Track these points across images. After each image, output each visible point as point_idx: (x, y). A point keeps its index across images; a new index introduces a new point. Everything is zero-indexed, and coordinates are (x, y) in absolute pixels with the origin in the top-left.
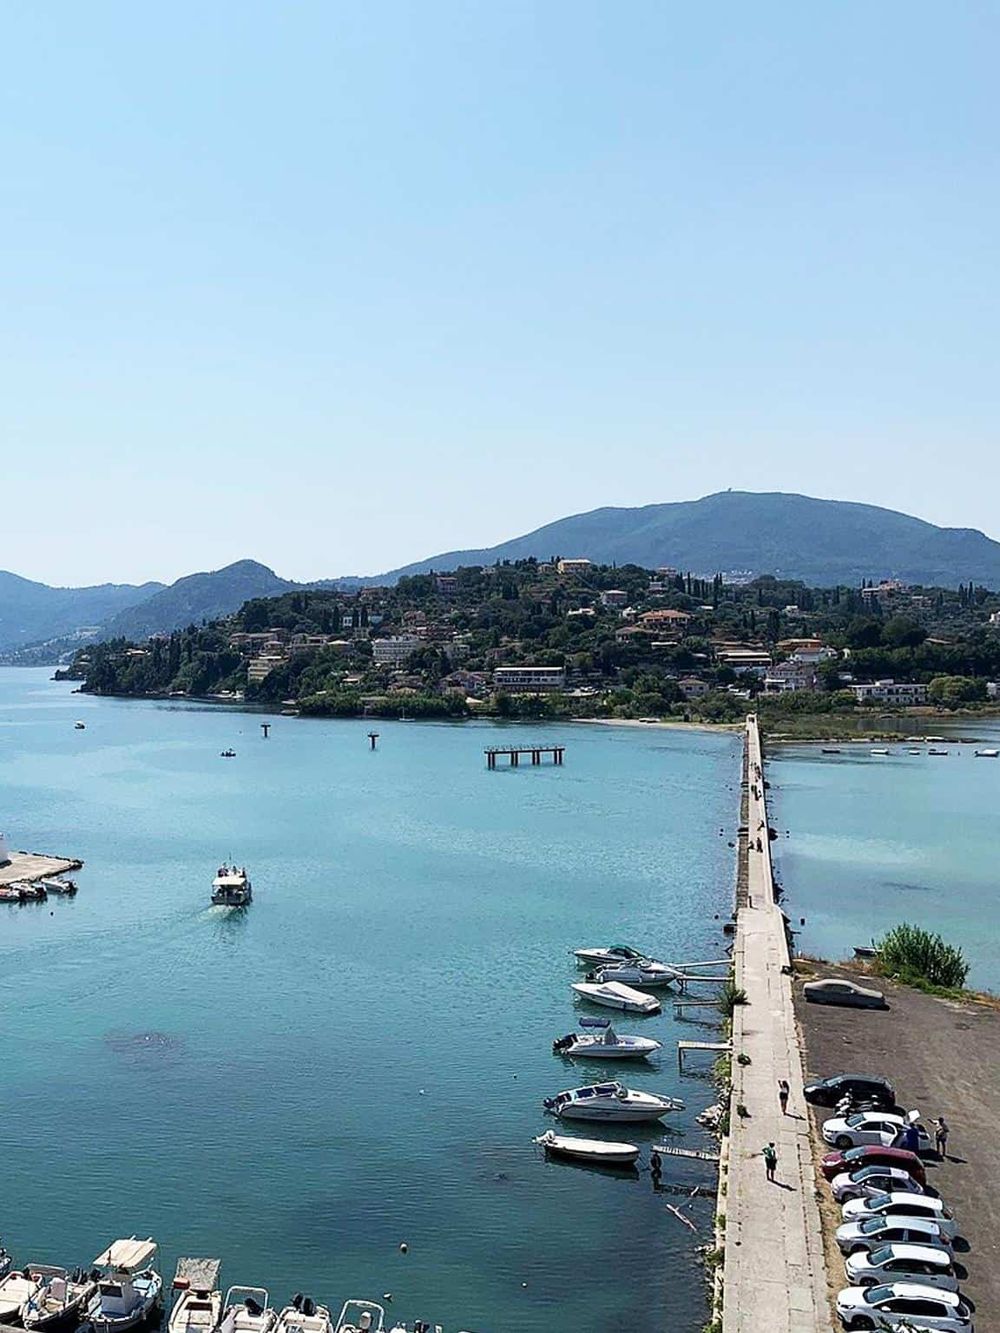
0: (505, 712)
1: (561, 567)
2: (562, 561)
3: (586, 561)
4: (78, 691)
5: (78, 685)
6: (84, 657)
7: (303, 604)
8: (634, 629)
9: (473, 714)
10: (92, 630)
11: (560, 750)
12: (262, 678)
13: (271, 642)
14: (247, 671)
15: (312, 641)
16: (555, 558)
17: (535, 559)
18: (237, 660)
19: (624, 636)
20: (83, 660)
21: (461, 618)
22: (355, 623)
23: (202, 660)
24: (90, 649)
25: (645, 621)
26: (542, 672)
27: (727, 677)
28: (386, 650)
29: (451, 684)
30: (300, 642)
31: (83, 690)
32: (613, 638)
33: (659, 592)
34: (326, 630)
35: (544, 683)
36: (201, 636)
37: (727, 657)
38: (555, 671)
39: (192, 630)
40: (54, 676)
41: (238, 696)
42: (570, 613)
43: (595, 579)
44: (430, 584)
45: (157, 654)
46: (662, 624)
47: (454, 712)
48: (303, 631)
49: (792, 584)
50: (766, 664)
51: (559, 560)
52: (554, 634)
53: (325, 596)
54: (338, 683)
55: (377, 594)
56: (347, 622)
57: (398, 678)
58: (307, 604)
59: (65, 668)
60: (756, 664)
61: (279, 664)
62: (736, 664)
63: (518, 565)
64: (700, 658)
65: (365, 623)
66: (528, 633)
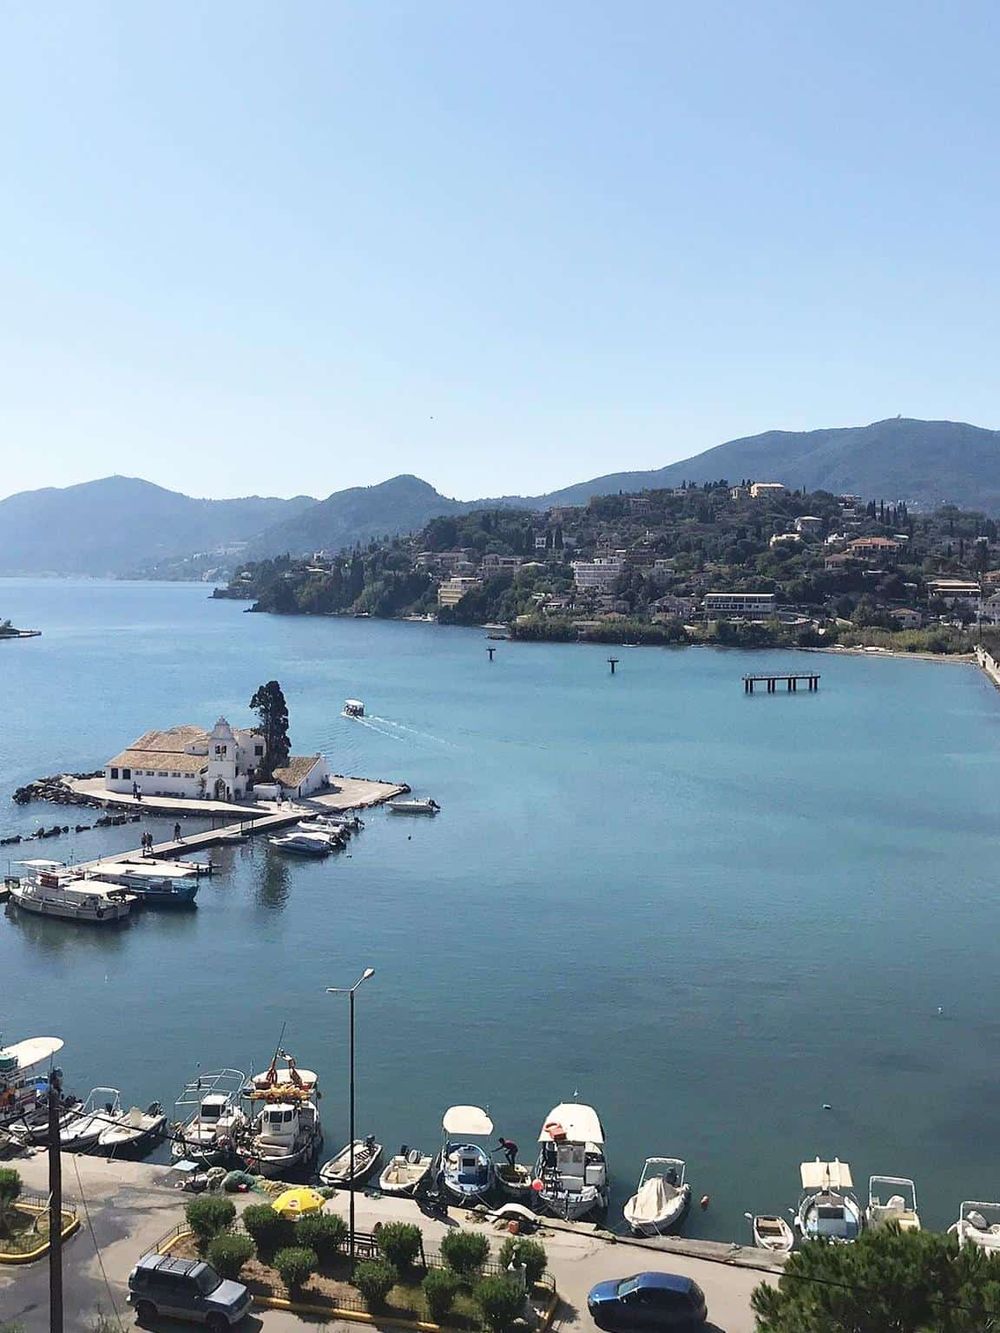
0: (727, 639)
1: (754, 491)
2: (756, 485)
3: (779, 485)
4: (249, 610)
5: (250, 604)
6: (244, 574)
7: (493, 523)
8: (843, 557)
9: (692, 640)
10: (236, 546)
11: (816, 678)
12: (457, 601)
13: (462, 563)
14: (437, 592)
15: (505, 563)
16: (746, 482)
17: (726, 482)
18: (427, 581)
19: (836, 564)
20: (243, 578)
21: (661, 541)
22: (549, 545)
23: (387, 580)
24: (250, 566)
25: (854, 548)
26: (755, 598)
27: (939, 608)
28: (586, 573)
29: (659, 610)
30: (493, 564)
31: (256, 609)
32: (822, 565)
33: (853, 519)
34: (518, 551)
35: (756, 610)
36: (386, 555)
37: (937, 586)
38: (768, 598)
39: (373, 548)
40: (212, 595)
41: (429, 619)
42: (774, 539)
43: (788, 505)
44: (622, 505)
45: (337, 572)
46: (871, 552)
47: (673, 638)
48: (494, 552)
49: (973, 516)
50: (975, 595)
51: (750, 484)
52: (760, 560)
53: (513, 515)
54: (540, 608)
55: (570, 515)
56: (540, 542)
57: (603, 602)
58: (497, 523)
59: (223, 586)
60: (966, 594)
61: (473, 586)
62: (946, 594)
63: (708, 488)
64: (911, 587)
65: (560, 545)
66: (735, 558)
